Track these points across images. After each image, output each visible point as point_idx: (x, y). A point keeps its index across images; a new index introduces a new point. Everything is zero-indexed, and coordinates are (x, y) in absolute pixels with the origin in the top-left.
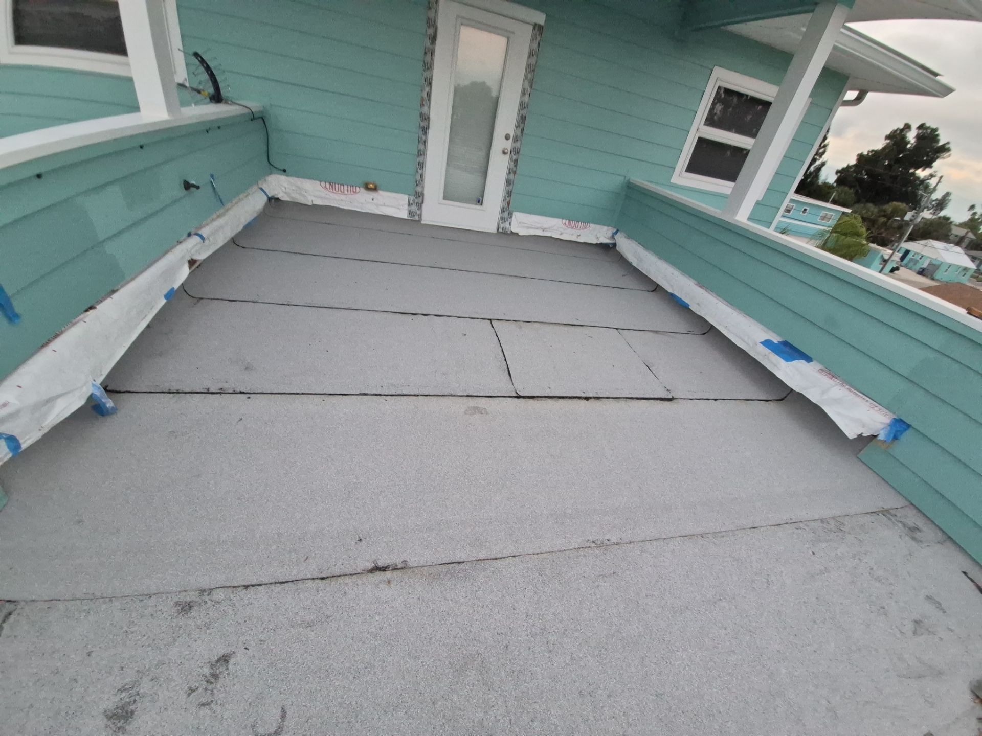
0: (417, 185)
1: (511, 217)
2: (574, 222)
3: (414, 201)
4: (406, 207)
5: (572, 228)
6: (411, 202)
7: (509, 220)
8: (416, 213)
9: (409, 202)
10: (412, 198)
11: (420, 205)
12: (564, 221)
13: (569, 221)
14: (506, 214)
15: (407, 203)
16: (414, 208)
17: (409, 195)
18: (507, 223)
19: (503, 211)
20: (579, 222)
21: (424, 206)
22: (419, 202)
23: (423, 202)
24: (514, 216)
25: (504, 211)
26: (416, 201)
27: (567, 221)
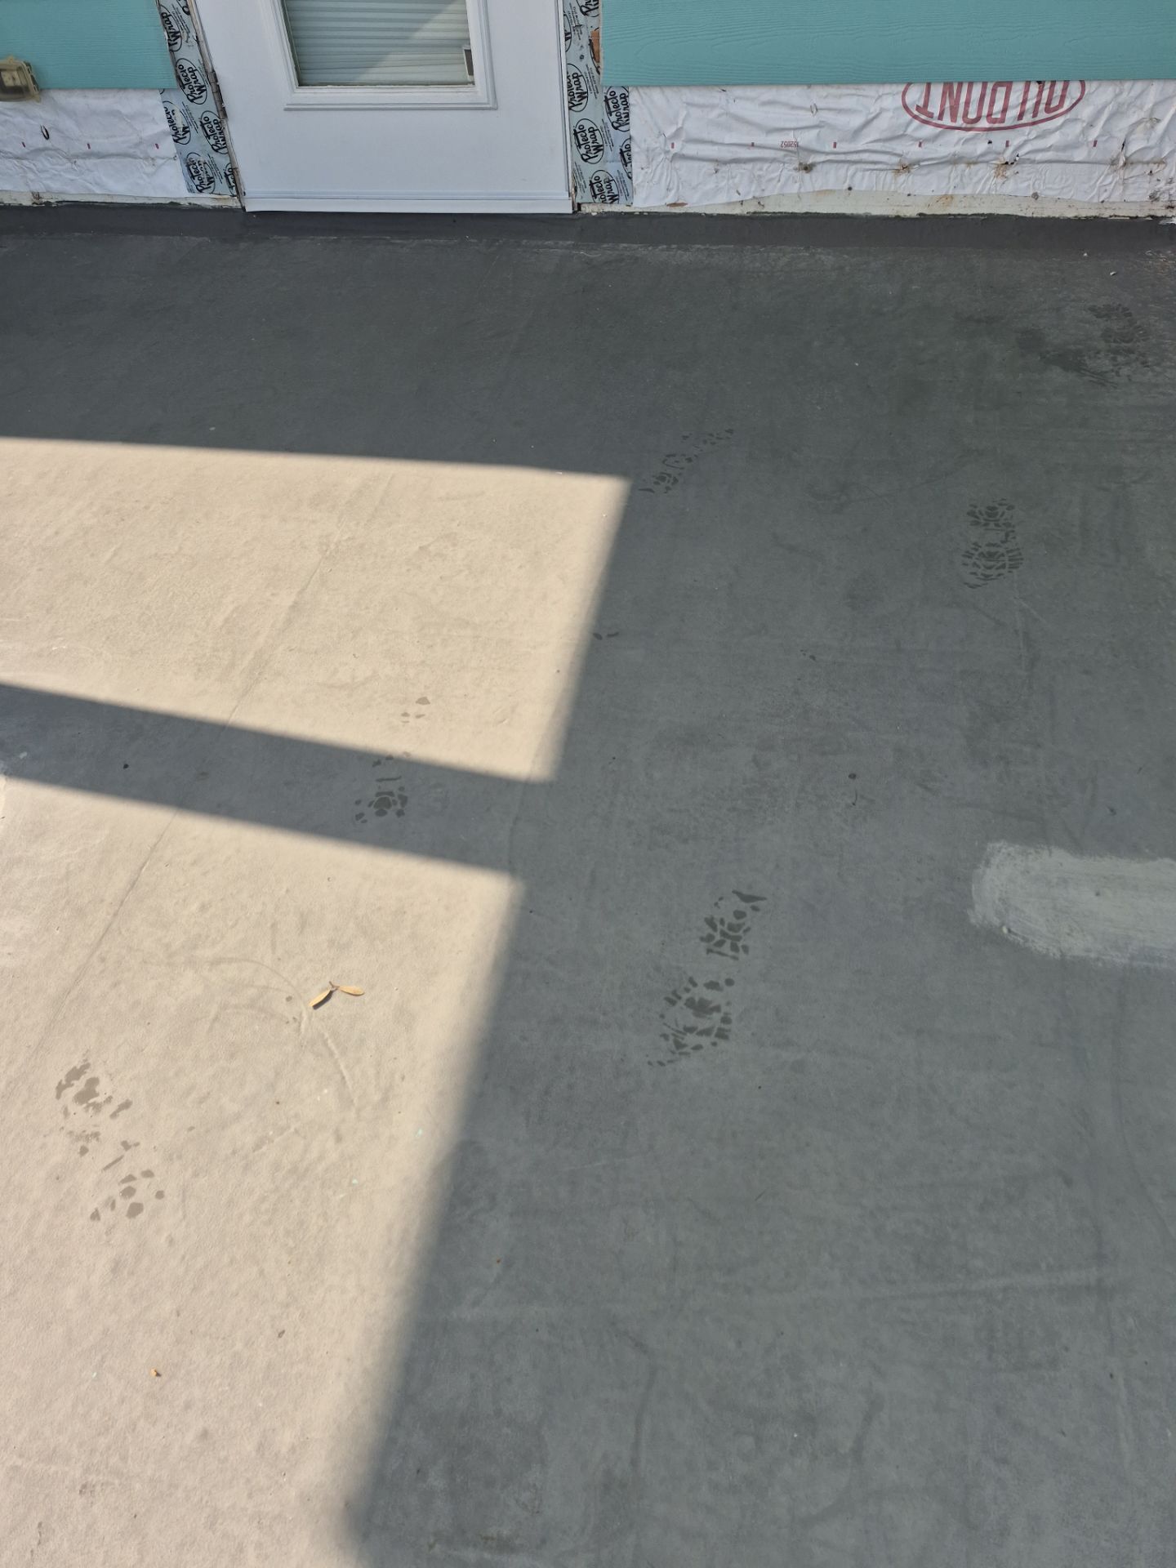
0: (174, 36)
1: (622, 122)
2: (977, 90)
3: (187, 113)
4: (169, 146)
5: (970, 124)
6: (180, 122)
7: (618, 138)
8: (214, 166)
9: (171, 121)
10: (178, 100)
11: (216, 130)
12: (915, 95)
13: (948, 86)
14: (594, 112)
15: (166, 126)
16: (198, 144)
17: (163, 91)
18: (611, 154)
19: (576, 96)
20: (1008, 85)
21: (235, 131)
22: (212, 117)
23: (223, 112)
24: (633, 110)
25: (583, 96)
26: (197, 111)
27: (937, 91)
